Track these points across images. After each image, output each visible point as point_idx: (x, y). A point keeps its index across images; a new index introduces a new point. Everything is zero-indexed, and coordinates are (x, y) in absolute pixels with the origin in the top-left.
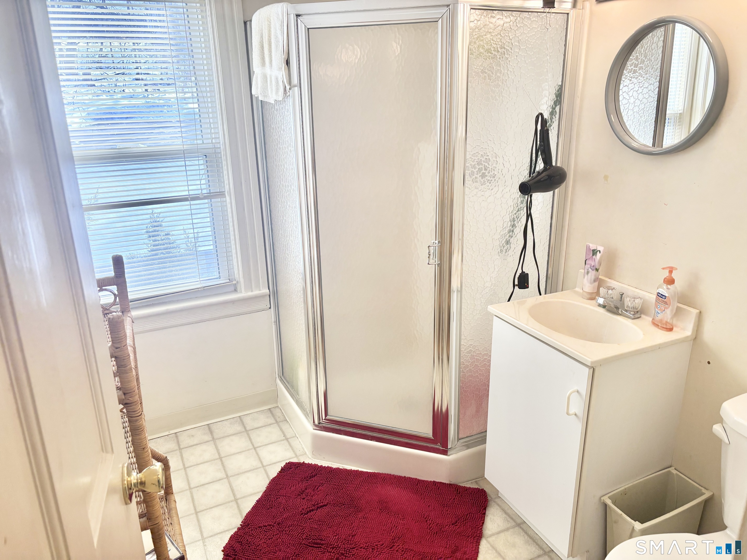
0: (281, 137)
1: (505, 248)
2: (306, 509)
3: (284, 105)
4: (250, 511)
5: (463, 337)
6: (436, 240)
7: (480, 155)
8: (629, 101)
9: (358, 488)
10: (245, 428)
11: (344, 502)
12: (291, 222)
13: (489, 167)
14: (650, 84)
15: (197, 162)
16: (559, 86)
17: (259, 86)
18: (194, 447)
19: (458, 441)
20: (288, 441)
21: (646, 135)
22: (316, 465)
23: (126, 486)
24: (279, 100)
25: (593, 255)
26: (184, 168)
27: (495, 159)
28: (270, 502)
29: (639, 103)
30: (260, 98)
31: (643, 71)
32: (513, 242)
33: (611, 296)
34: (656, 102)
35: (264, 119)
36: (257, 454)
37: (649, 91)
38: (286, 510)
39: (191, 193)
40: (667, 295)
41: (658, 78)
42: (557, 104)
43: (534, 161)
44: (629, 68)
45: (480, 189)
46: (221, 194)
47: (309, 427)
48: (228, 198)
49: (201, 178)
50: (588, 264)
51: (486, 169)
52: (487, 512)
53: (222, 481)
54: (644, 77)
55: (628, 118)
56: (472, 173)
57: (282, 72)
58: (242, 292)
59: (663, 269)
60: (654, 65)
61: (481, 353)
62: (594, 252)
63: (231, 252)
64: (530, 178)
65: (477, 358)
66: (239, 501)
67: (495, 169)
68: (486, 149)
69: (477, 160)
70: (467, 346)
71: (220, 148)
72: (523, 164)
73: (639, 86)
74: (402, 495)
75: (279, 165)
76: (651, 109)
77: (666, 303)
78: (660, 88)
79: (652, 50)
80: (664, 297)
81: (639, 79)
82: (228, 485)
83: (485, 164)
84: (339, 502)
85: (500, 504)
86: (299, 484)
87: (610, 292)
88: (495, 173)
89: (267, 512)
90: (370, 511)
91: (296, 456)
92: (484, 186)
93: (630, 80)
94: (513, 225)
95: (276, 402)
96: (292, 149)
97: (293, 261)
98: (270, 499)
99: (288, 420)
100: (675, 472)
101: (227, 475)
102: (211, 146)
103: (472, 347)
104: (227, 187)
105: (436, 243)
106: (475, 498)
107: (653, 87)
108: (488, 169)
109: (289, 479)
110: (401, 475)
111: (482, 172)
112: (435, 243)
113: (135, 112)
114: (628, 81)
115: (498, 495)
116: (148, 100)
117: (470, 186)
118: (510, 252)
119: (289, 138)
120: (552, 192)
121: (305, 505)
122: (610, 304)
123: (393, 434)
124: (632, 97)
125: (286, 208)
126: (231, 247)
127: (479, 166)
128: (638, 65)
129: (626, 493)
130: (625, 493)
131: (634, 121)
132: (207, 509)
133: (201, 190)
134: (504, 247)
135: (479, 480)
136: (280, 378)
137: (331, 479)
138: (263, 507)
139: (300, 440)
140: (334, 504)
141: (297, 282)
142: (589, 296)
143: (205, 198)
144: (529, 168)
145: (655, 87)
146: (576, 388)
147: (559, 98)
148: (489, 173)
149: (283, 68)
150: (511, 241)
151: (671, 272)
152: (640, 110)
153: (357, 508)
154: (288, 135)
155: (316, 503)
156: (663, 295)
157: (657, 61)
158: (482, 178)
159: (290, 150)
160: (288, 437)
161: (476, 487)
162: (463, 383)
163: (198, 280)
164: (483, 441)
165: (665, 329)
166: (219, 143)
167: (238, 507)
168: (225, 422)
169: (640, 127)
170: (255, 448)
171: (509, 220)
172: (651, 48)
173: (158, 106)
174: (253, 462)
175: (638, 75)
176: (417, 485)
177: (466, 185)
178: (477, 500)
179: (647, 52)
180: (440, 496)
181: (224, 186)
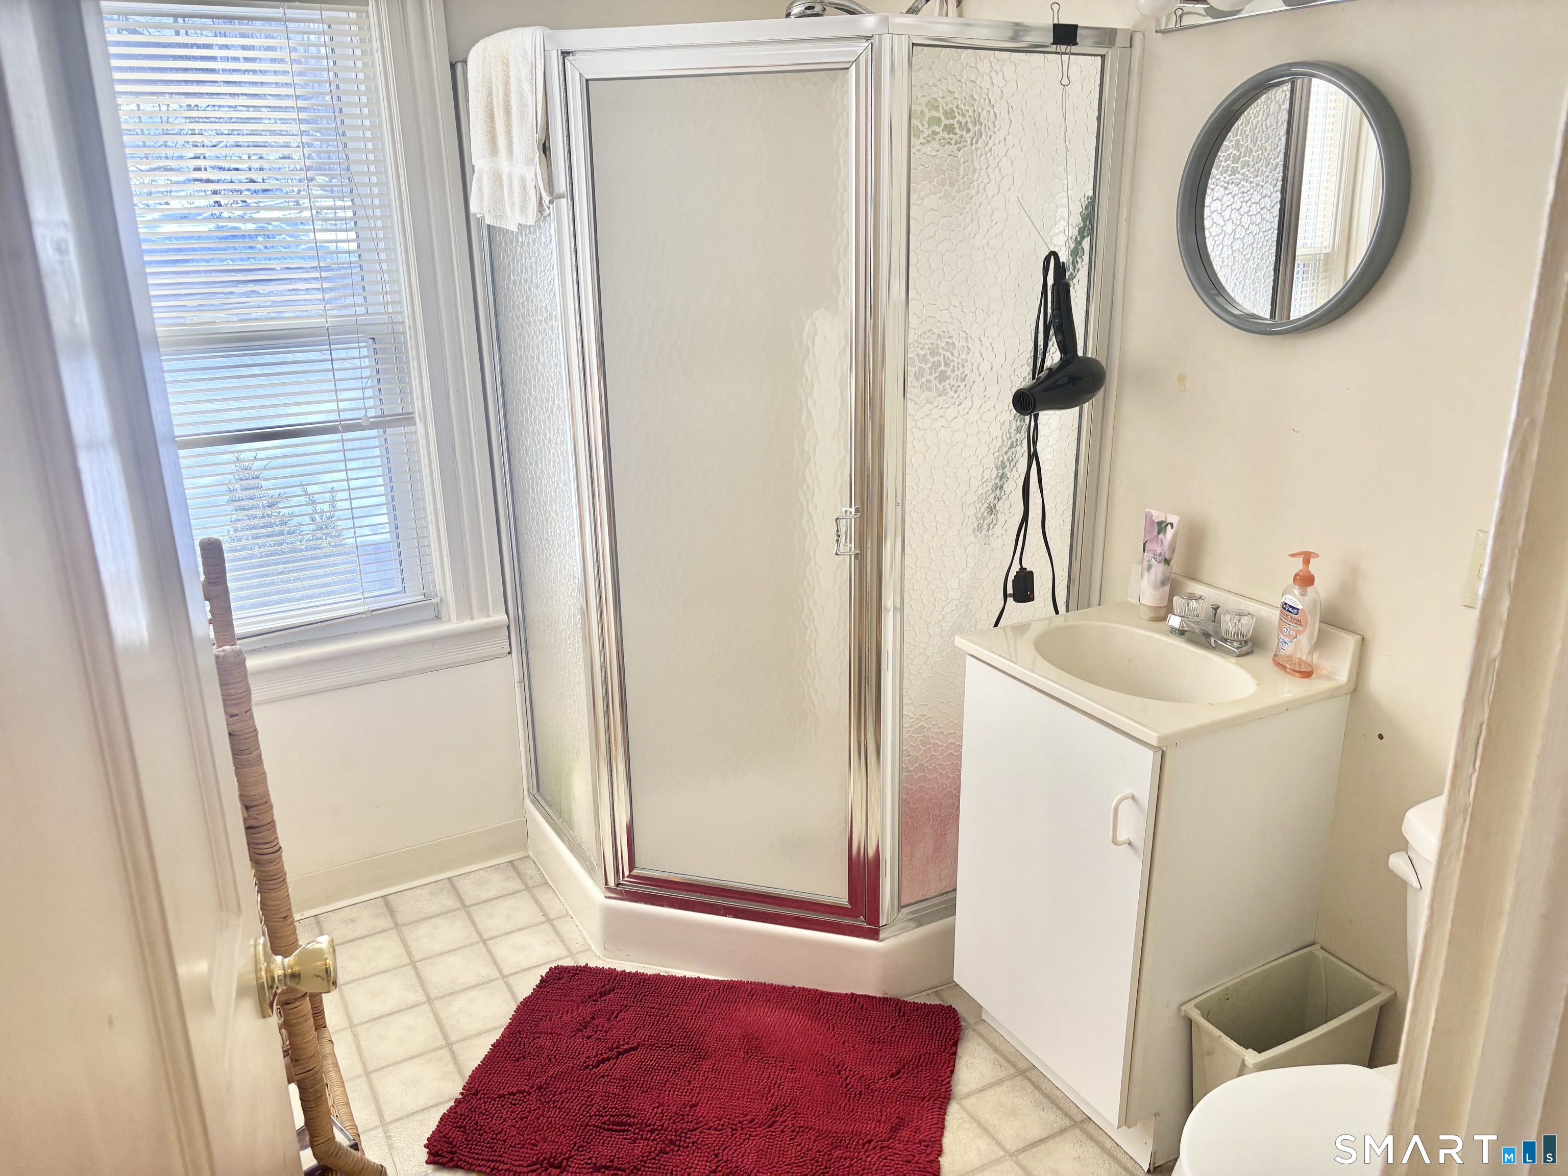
0: (532, 301)
1: (988, 521)
2: (595, 1057)
3: (538, 234)
4: (479, 1065)
5: (906, 700)
6: (851, 507)
7: (935, 336)
8: (1224, 228)
9: (699, 1012)
10: (462, 901)
11: (673, 1041)
12: (554, 474)
13: (953, 360)
14: (1263, 195)
15: (355, 353)
16: (1088, 199)
17: (486, 195)
18: (357, 942)
19: (899, 911)
20: (552, 924)
21: (1257, 296)
22: (612, 971)
23: (265, 980)
24: (529, 224)
25: (1159, 533)
26: (328, 365)
27: (963, 343)
28: (520, 1045)
29: (1243, 233)
30: (488, 221)
31: (1249, 171)
32: (1001, 510)
33: (1195, 613)
34: (1276, 232)
35: (495, 264)
36: (489, 952)
37: (1262, 209)
38: (553, 1060)
39: (344, 416)
40: (1300, 607)
41: (1280, 184)
42: (1085, 234)
43: (1042, 347)
44: (1223, 163)
45: (935, 404)
46: (406, 419)
47: (598, 894)
48: (420, 426)
49: (364, 386)
50: (1150, 550)
51: (947, 365)
52: (960, 1051)
53: (418, 1008)
54: (1251, 182)
55: (1223, 262)
56: (921, 372)
57: (533, 168)
58: (452, 619)
59: (1293, 555)
60: (1271, 158)
61: (942, 732)
62: (1162, 527)
63: (427, 537)
64: (1035, 380)
65: (936, 741)
66: (455, 1047)
67: (966, 365)
68: (946, 324)
69: (930, 346)
70: (916, 717)
71: (403, 322)
72: (1020, 353)
73: (1242, 199)
74: (790, 1024)
75: (527, 356)
76: (1267, 245)
77: (1299, 622)
78: (1282, 202)
79: (1267, 129)
80: (1295, 611)
81: (1243, 186)
82: (431, 1015)
83: (945, 353)
84: (662, 1041)
85: (985, 1035)
86: (578, 1008)
87: (1193, 604)
88: (966, 372)
89: (514, 1066)
90: (725, 1057)
91: (571, 954)
92: (944, 397)
93: (1226, 188)
94: (1003, 474)
95: (525, 847)
96: (555, 325)
97: (559, 555)
98: (520, 1039)
99: (551, 884)
100: (1321, 954)
101: (428, 996)
102: (384, 318)
103: (924, 719)
104: (418, 405)
105: (851, 513)
106: (935, 1023)
107: (1269, 202)
108: (952, 364)
109: (557, 1000)
110: (785, 984)
111: (940, 369)
112: (848, 513)
113: (194, 249)
114: (1222, 189)
115: (980, 1017)
116: (221, 224)
117: (916, 398)
118: (997, 530)
119: (548, 301)
120: (1078, 408)
121: (593, 1049)
122: (1193, 628)
123: (767, 900)
124: (1230, 221)
125: (544, 445)
126: (426, 527)
127: (933, 357)
128: (1239, 159)
129: (1228, 997)
130: (1226, 996)
131: (1233, 268)
132: (390, 1065)
133: (364, 410)
134: (984, 519)
135: (942, 990)
136: (531, 796)
137: (644, 996)
138: (506, 1058)
139: (576, 921)
140: (651, 1045)
141: (568, 596)
142: (1152, 615)
143: (373, 426)
144: (1031, 361)
145: (1274, 202)
146: (1128, 791)
147: (1088, 222)
148: (953, 371)
149: (537, 159)
150: (998, 508)
151: (1307, 562)
152: (1245, 248)
153: (699, 1052)
154: (546, 295)
155: (614, 1046)
156: (1293, 608)
157: (1278, 150)
158: (940, 382)
159: (552, 325)
160: (552, 916)
161: (937, 1002)
162: (907, 794)
163: (360, 596)
164: (950, 909)
165: (1297, 674)
166: (402, 312)
167: (455, 1058)
168: (419, 891)
169: (1247, 281)
170: (484, 941)
171: (994, 466)
172: (1264, 125)
173: (243, 236)
174: (482, 969)
175: (1240, 177)
176: (819, 1002)
177: (908, 395)
178: (939, 1028)
179: (1256, 132)
180: (864, 1022)
181: (413, 402)
